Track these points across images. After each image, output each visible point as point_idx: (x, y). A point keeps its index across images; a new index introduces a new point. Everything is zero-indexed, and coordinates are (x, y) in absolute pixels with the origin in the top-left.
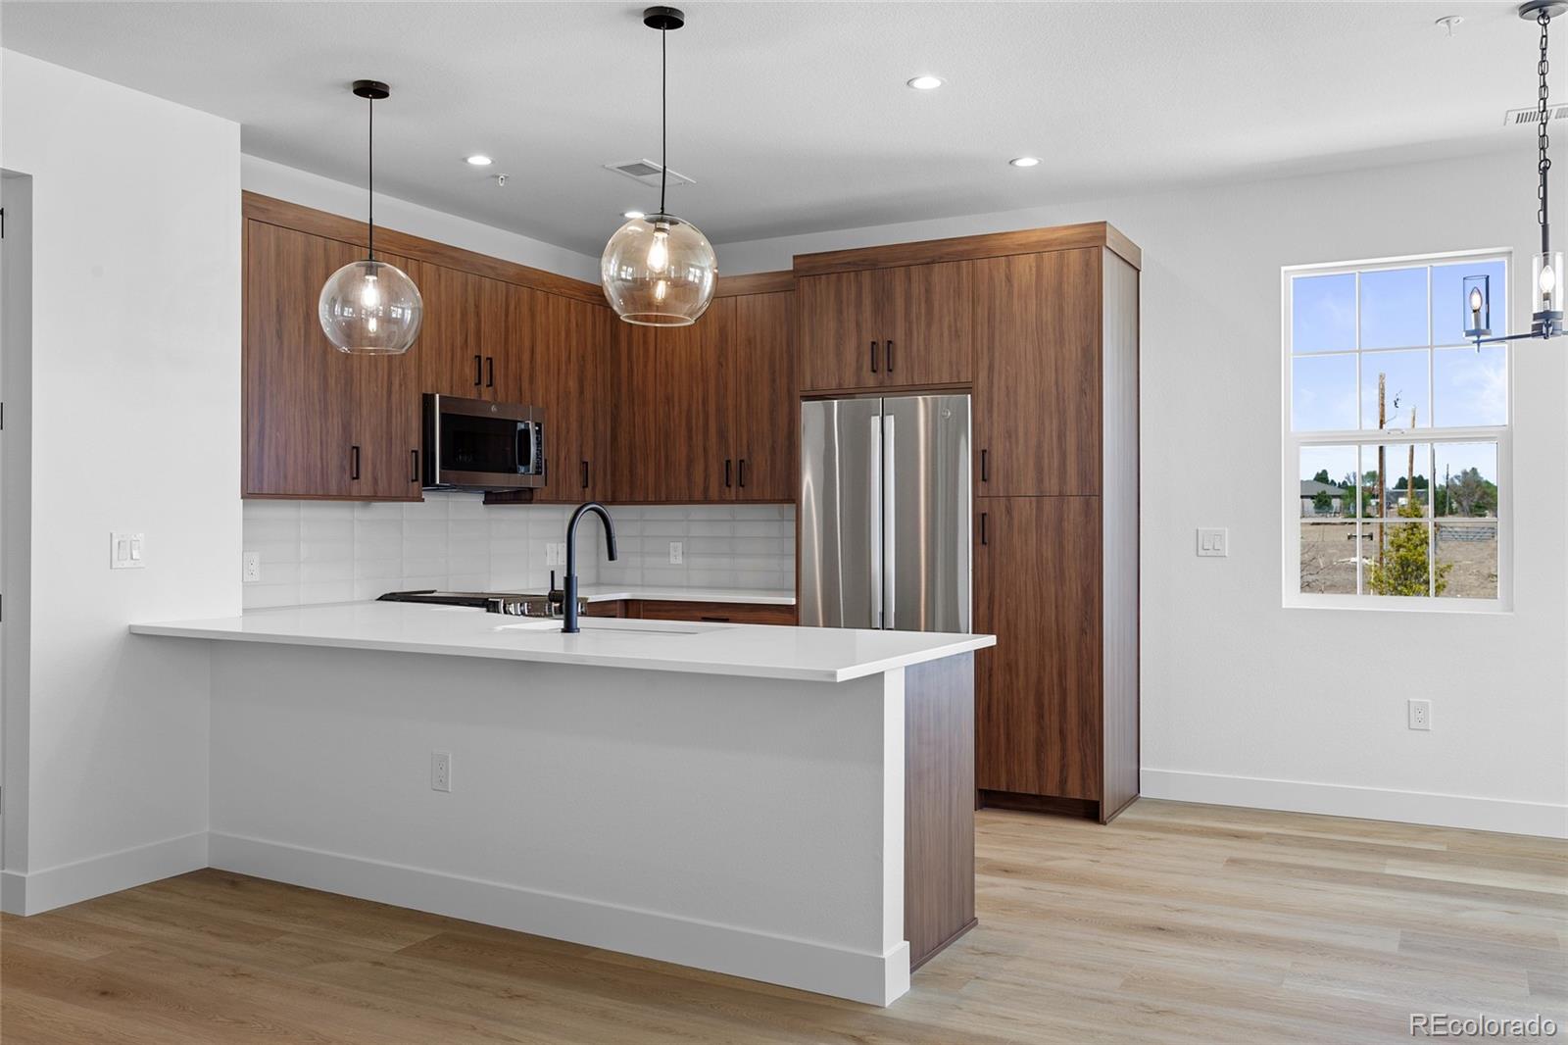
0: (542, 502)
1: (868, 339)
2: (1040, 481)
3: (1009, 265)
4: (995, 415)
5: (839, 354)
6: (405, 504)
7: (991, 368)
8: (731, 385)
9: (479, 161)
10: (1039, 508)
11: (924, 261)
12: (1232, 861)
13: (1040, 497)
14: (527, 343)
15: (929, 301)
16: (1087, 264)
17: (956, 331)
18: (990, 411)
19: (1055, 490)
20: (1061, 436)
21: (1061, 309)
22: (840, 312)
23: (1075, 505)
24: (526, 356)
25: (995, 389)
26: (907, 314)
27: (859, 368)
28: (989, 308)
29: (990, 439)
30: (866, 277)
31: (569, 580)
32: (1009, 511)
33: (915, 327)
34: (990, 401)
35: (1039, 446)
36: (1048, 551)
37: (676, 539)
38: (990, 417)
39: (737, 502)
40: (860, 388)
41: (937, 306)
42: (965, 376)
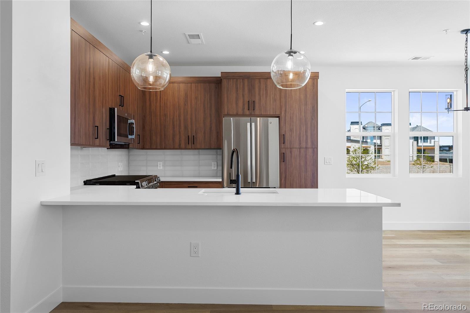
1: (247, 100)
2: (300, 144)
4: (287, 124)
5: (237, 104)
7: (285, 111)
9: (145, 24)
10: (300, 152)
11: (265, 78)
13: (300, 148)
15: (266, 90)
16: (314, 83)
17: (275, 100)
18: (285, 123)
19: (304, 146)
20: (306, 132)
21: (306, 95)
22: (237, 91)
23: (310, 151)
25: (287, 117)
26: (259, 94)
27: (243, 109)
28: (285, 94)
29: (285, 131)
30: (246, 81)
32: (291, 152)
33: (262, 98)
34: (285, 120)
35: (300, 134)
36: (302, 164)
37: (160, 161)
38: (285, 125)
39: (191, 149)
40: (244, 115)
41: (269, 92)
42: (278, 113)
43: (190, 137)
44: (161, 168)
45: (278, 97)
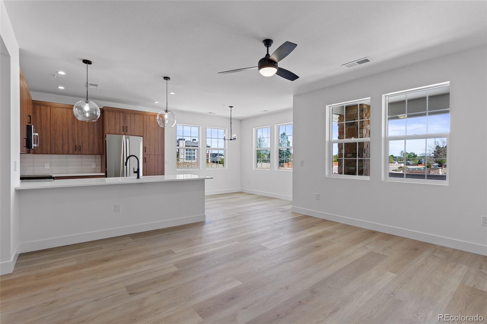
1: (122, 125)
2: (155, 152)
3: (149, 117)
5: (115, 126)
7: (146, 133)
10: (155, 157)
11: (134, 113)
13: (155, 155)
15: (134, 121)
17: (140, 127)
18: (146, 141)
19: (157, 154)
20: (158, 146)
22: (115, 119)
23: (160, 156)
25: (147, 137)
26: (130, 122)
27: (120, 130)
28: (146, 124)
29: (146, 145)
30: (121, 114)
32: (149, 157)
33: (132, 124)
34: (146, 139)
35: (155, 147)
36: (156, 163)
40: (121, 134)
41: (136, 122)
42: (142, 134)
43: (77, 146)
44: (48, 167)
45: (142, 125)
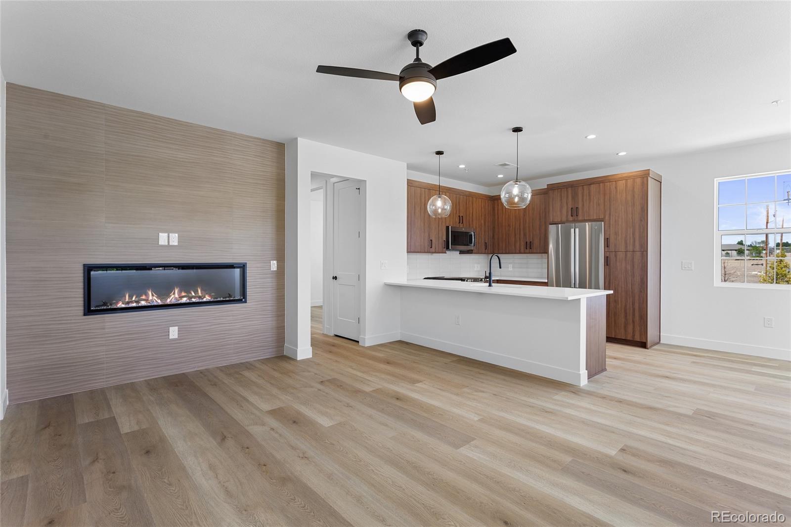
0: (474, 253)
1: (570, 207)
2: (626, 247)
3: (616, 184)
5: (561, 211)
6: (441, 254)
7: (610, 214)
8: (527, 221)
9: (462, 166)
10: (626, 255)
11: (588, 184)
12: (694, 362)
13: (626, 252)
14: (471, 212)
15: (590, 195)
16: (643, 182)
17: (599, 204)
18: (610, 226)
19: (631, 250)
20: (634, 234)
21: (634, 196)
22: (561, 200)
23: (638, 254)
24: (471, 215)
25: (611, 220)
26: (583, 201)
27: (567, 216)
28: (610, 197)
29: (609, 235)
30: (570, 190)
31: (490, 273)
32: (616, 256)
33: (585, 203)
34: (610, 224)
35: (626, 237)
36: (629, 267)
37: (510, 263)
38: (610, 228)
39: (529, 253)
40: (568, 221)
41: (592, 197)
42: (602, 217)
43: (528, 243)
44: (511, 269)
45: (602, 201)
